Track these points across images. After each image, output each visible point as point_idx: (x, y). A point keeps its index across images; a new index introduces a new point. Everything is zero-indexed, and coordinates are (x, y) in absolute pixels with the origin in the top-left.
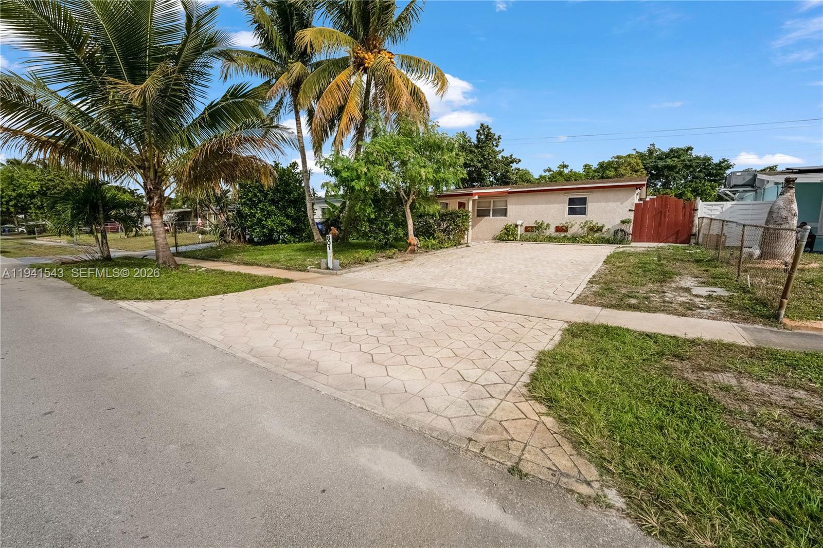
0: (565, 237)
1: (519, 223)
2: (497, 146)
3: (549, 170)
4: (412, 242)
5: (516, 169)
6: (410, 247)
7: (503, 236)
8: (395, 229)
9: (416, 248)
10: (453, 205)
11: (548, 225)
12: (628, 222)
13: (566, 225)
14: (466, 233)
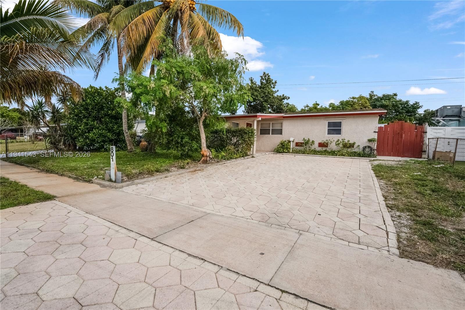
0: (325, 151)
1: (291, 139)
2: (274, 88)
3: (308, 106)
4: (205, 154)
5: (287, 103)
6: (203, 158)
7: (280, 149)
8: (190, 142)
9: (208, 159)
10: (243, 125)
11: (313, 142)
12: (374, 141)
13: (326, 142)
14: (252, 146)
